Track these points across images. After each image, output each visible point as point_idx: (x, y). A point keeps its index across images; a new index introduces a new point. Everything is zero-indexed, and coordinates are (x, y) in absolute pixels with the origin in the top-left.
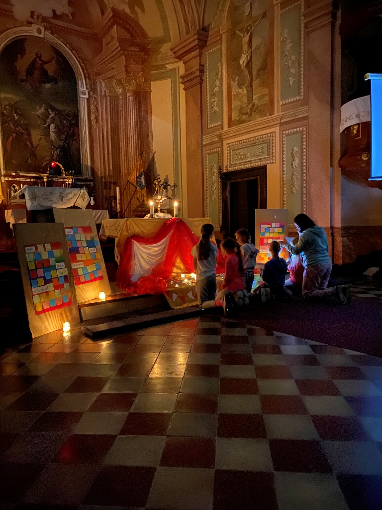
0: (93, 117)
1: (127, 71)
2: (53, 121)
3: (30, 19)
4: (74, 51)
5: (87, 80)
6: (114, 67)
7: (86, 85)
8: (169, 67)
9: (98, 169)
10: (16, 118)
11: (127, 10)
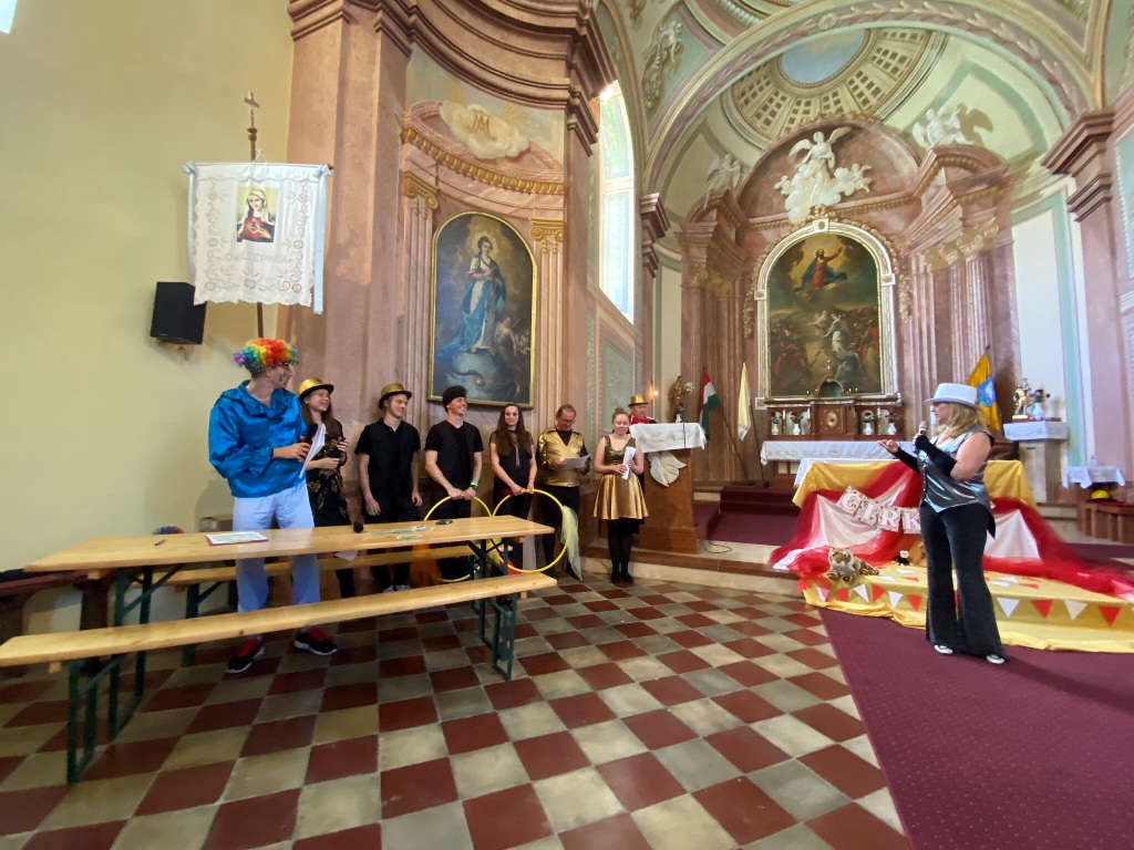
0: (902, 308)
1: (965, 226)
2: (838, 327)
3: (809, 217)
4: (873, 231)
5: (895, 260)
6: (941, 227)
7: (893, 267)
8: (1047, 192)
9: (910, 381)
10: (787, 333)
11: (961, 139)
